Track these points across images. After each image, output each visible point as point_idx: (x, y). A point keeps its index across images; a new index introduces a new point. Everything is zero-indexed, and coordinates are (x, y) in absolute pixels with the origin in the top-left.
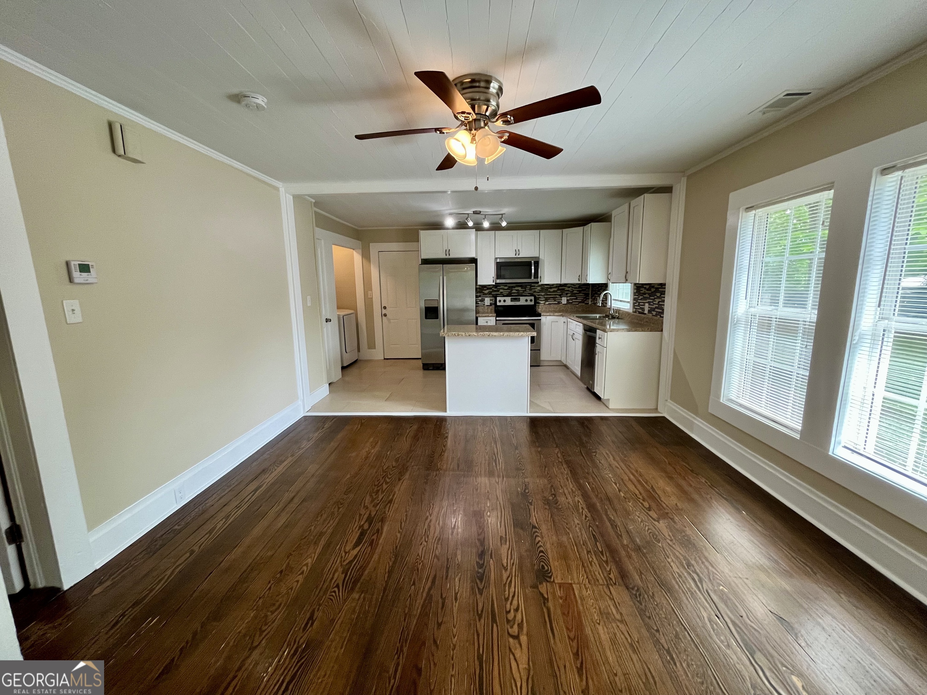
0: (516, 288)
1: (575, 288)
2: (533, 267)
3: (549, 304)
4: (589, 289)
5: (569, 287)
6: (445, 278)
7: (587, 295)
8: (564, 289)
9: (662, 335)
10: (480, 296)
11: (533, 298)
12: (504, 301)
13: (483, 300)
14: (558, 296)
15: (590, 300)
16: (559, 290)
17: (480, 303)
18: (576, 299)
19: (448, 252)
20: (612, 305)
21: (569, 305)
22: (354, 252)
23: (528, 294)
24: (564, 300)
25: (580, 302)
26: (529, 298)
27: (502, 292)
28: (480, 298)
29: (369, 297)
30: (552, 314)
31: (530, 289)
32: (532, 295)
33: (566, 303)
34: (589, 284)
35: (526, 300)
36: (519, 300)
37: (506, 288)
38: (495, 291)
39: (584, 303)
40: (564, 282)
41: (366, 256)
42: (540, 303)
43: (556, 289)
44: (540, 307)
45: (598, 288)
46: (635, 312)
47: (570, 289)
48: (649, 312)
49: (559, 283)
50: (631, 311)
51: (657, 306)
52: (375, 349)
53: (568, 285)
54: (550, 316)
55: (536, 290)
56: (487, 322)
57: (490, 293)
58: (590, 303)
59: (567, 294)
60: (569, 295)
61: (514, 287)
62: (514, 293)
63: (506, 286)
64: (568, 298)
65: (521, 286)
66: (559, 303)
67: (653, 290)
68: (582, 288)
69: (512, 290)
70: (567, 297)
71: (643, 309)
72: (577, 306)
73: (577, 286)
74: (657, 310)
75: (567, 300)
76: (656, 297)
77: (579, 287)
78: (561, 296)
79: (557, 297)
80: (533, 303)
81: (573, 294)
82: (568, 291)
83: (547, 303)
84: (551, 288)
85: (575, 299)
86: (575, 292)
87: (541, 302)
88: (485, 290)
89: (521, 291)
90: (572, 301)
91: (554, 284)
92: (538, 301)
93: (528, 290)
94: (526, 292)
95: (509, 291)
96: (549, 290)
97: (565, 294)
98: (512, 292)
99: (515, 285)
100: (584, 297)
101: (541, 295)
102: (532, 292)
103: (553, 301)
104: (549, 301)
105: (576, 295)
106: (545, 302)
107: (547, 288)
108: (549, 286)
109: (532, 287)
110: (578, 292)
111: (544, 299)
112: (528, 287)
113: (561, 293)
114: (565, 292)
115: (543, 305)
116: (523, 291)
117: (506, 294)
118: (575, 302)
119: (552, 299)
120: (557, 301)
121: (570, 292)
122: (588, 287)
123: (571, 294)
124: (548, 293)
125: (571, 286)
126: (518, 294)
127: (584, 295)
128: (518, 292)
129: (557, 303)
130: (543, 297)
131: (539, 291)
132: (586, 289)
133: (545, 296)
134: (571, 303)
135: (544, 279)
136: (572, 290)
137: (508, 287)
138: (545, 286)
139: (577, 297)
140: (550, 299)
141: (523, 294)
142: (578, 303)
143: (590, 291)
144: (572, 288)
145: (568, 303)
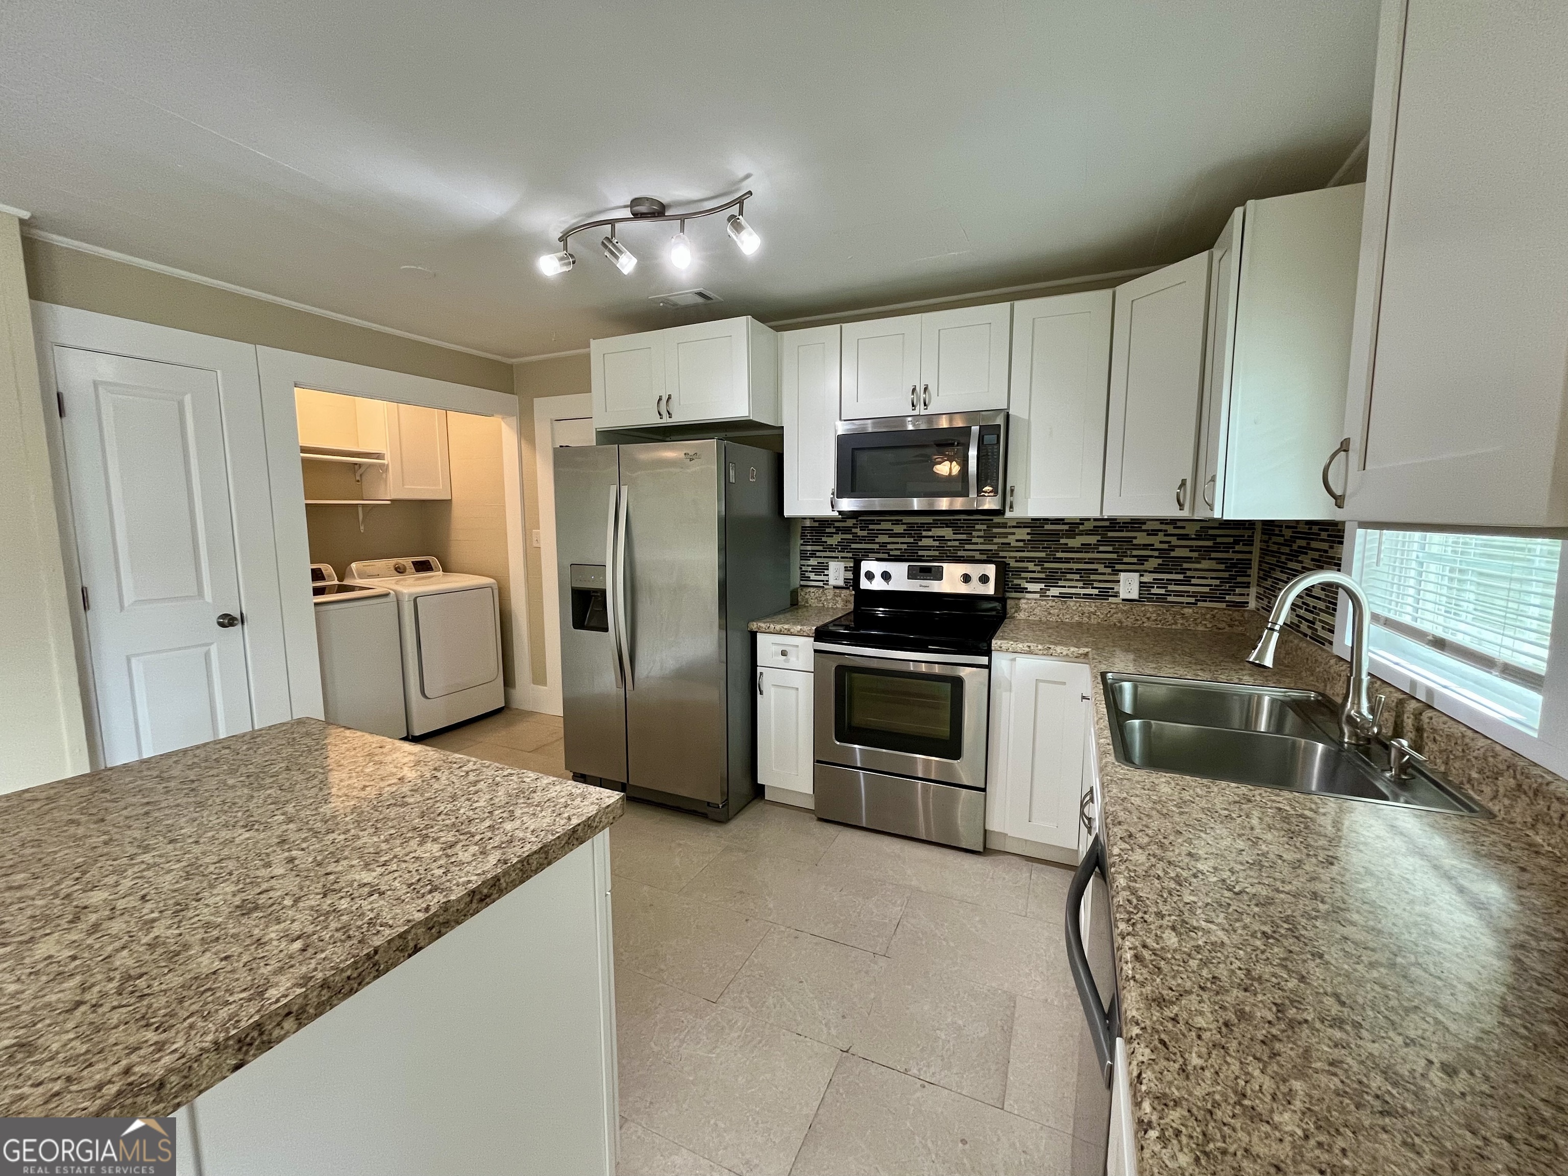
0: (936, 532)
1: (1184, 537)
3: (1063, 596)
4: (1250, 543)
5: (1154, 533)
6: (625, 489)
7: (1237, 568)
8: (1129, 540)
10: (813, 555)
11: (990, 570)
12: (886, 576)
13: (822, 569)
14: (1101, 568)
15: (1253, 591)
16: (1105, 541)
17: (812, 576)
18: (1187, 581)
19: (664, 402)
21: (1150, 607)
22: (503, 424)
23: (977, 556)
24: (1128, 586)
25: (1204, 597)
26: (976, 571)
27: (882, 544)
28: (813, 562)
29: (535, 545)
32: (990, 558)
33: (1135, 595)
34: (1248, 524)
35: (967, 578)
36: (937, 574)
37: (899, 529)
38: (862, 540)
39: (1221, 599)
41: (526, 433)
42: (1024, 590)
43: (1092, 540)
44: (1023, 604)
45: (1288, 543)
47: (1155, 540)
52: (545, 684)
53: (1149, 526)
54: (1030, 652)
55: (1011, 539)
56: (784, 653)
57: (844, 546)
58: (1252, 604)
59: (1142, 559)
60: (1153, 563)
61: (935, 524)
62: (928, 548)
63: (897, 522)
64: (1148, 578)
65: (955, 524)
66: (1105, 594)
69: (921, 537)
70: (1142, 573)
72: (1188, 610)
73: (1191, 530)
75: (1143, 585)
77: (1201, 534)
78: (1115, 566)
79: (1096, 572)
80: (991, 589)
81: (1169, 563)
82: (1146, 547)
83: (1054, 591)
85: (1177, 582)
86: (1177, 553)
87: (1029, 587)
88: (830, 535)
89: (949, 543)
90: (1162, 591)
91: (1088, 520)
92: (1016, 582)
93: (974, 540)
94: (967, 547)
95: (912, 540)
96: (1063, 541)
97: (1135, 560)
98: (920, 544)
99: (929, 519)
100: (1226, 575)
101: (1030, 560)
102: (995, 547)
103: (1080, 584)
104: (1061, 583)
105: (1185, 566)
106: (1042, 586)
107: (1056, 535)
108: (1066, 527)
109: (995, 530)
110: (1195, 554)
111: (1043, 576)
112: (977, 527)
113: (1114, 556)
114: (1135, 553)
115: (1037, 596)
116: (957, 543)
117: (896, 549)
118: (1179, 594)
119: (1077, 577)
120: (1096, 585)
121: (1156, 553)
122: (1247, 533)
123: (1160, 561)
124: (1059, 555)
125: (1164, 527)
126: (937, 553)
127: (1222, 567)
128: (937, 543)
129: (1096, 591)
130: (1039, 568)
131: (1021, 544)
132: (1236, 542)
133: (1047, 565)
134: (1161, 598)
135: (1026, 497)
136: (1165, 546)
137: (905, 527)
138: (1047, 527)
139: (1189, 573)
140: (1069, 576)
141: (960, 553)
142: (1192, 600)
143: (1256, 550)
144: (1167, 535)
145: (1147, 596)
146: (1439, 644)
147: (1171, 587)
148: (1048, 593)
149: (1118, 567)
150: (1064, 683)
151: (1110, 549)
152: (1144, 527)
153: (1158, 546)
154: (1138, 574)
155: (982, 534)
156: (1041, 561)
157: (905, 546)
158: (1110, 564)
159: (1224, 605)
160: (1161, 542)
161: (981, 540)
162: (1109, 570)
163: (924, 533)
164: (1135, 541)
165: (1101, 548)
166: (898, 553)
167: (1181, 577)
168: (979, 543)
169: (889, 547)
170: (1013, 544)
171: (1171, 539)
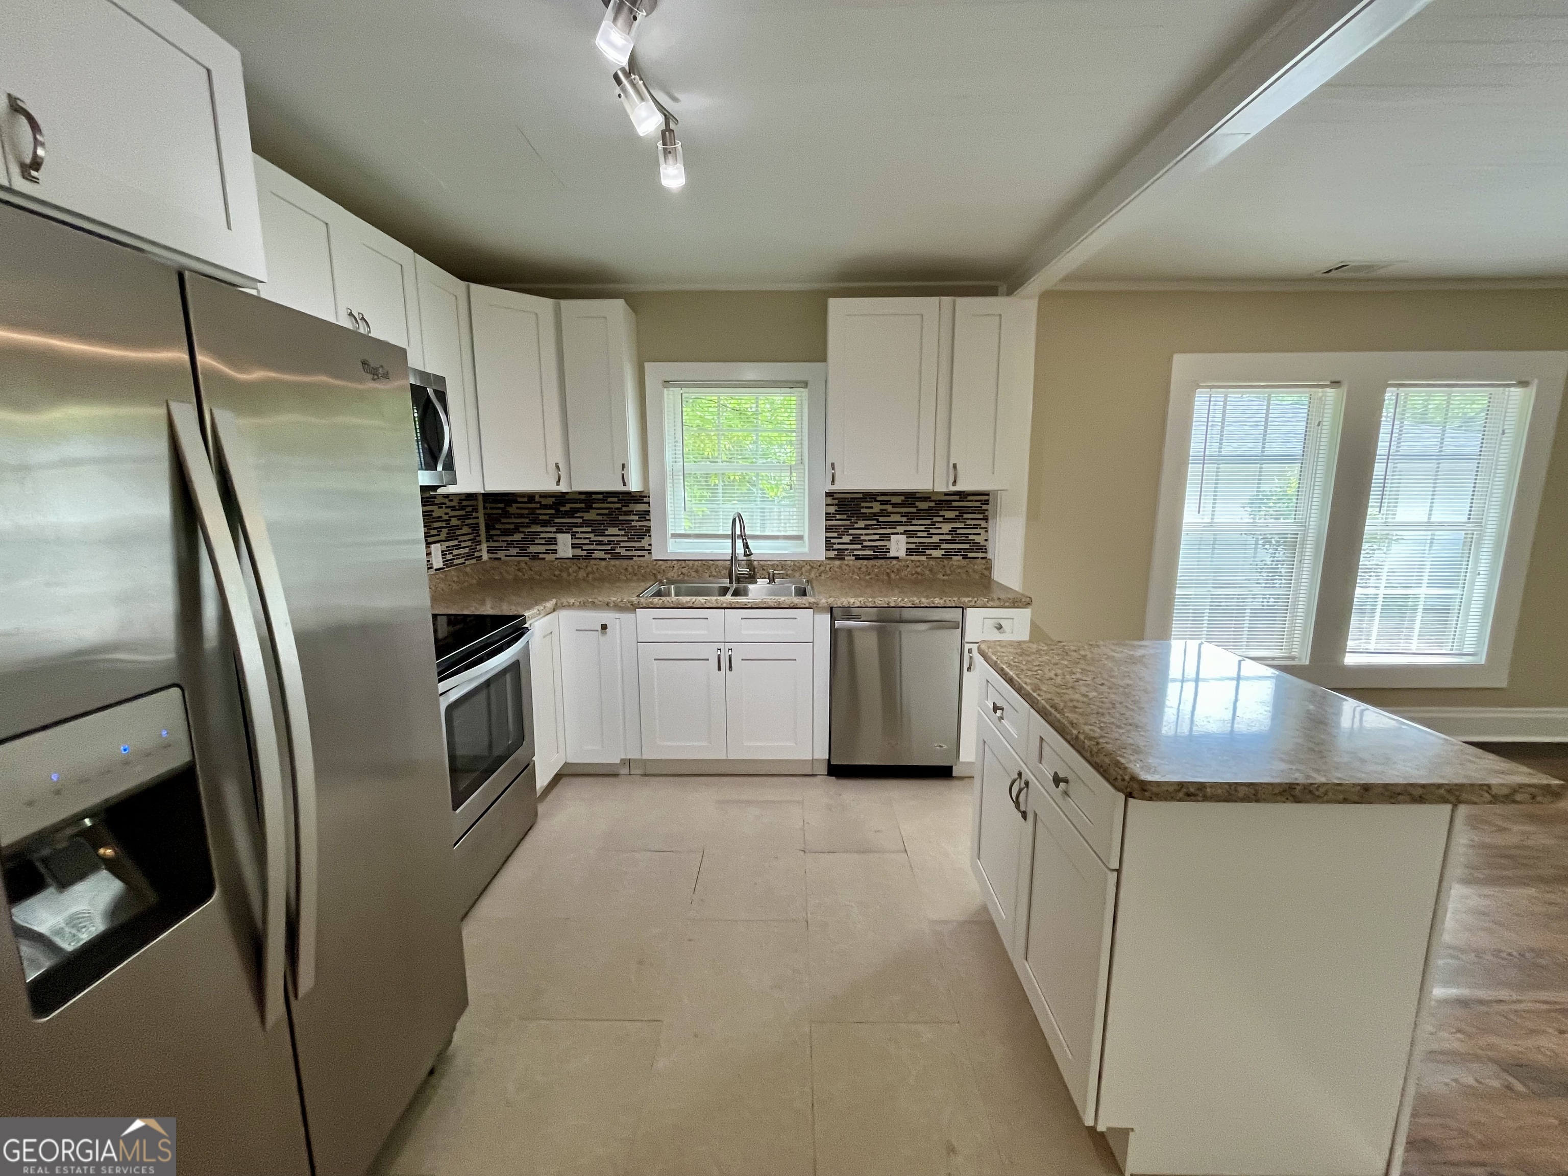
1: (453, 508)
5: (440, 506)
7: (475, 528)
15: (484, 547)
18: (458, 547)
21: (452, 571)
24: (436, 556)
25: (467, 556)
33: (441, 565)
39: (473, 556)
46: (840, 556)
47: (441, 513)
48: (910, 552)
51: (949, 537)
58: (485, 556)
59: (439, 529)
60: (444, 533)
64: (445, 546)
67: (923, 505)
68: (462, 508)
70: (440, 542)
71: (879, 548)
72: (464, 570)
73: (455, 502)
74: (944, 546)
75: (444, 554)
76: (936, 519)
81: (453, 532)
82: (439, 519)
86: (454, 522)
90: (450, 557)
97: (436, 532)
100: (472, 536)
105: (458, 533)
110: (460, 523)
114: (437, 525)
118: (458, 556)
121: (444, 524)
122: (476, 503)
123: (448, 531)
127: (470, 531)
132: (472, 511)
134: (450, 561)
139: (461, 538)
142: (462, 560)
143: (481, 514)
144: (447, 507)
145: (448, 563)
147: (455, 552)
149: (430, 540)
152: (435, 501)
153: (445, 517)
154: (439, 545)
159: (473, 561)
160: (445, 514)
164: (434, 515)
167: (456, 542)
171: (448, 510)
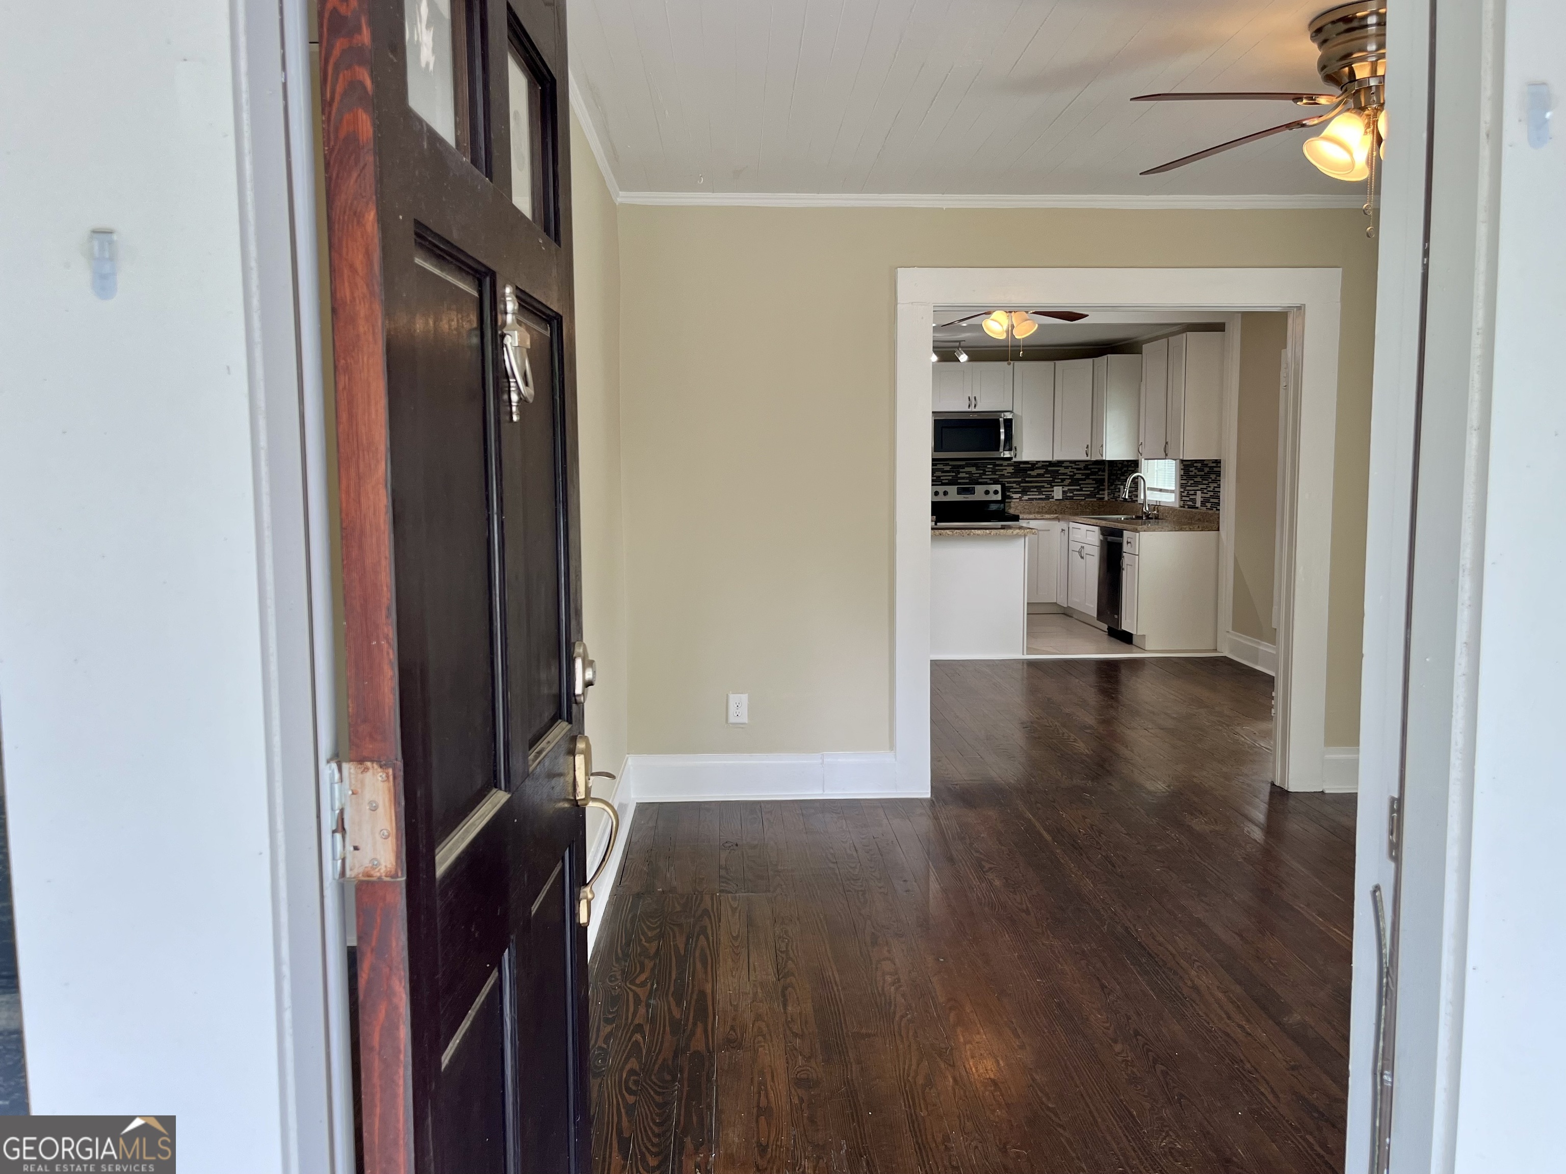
0: (967, 469)
1: (1078, 469)
2: (1002, 430)
3: (1030, 499)
4: (1104, 471)
5: (1067, 467)
7: (1100, 482)
8: (1057, 471)
9: (1219, 535)
11: (998, 487)
12: (945, 493)
14: (1046, 485)
15: (1106, 492)
16: (1047, 472)
18: (1081, 490)
20: (1148, 498)
21: (1067, 502)
23: (988, 481)
24: (1058, 493)
25: (1087, 496)
26: (991, 488)
27: (939, 477)
30: (1038, 516)
31: (994, 472)
32: (996, 482)
33: (1061, 497)
34: (1103, 462)
35: (987, 492)
36: (972, 491)
37: (948, 468)
39: (1094, 497)
40: (1057, 458)
42: (1011, 498)
43: (1042, 471)
44: (1015, 504)
45: (1120, 469)
46: (1183, 506)
47: (1067, 471)
48: (1202, 503)
49: (1050, 459)
50: (1177, 506)
51: (1212, 494)
53: (1066, 464)
54: (1037, 519)
55: (1005, 472)
58: (1106, 499)
59: (1063, 480)
60: (1066, 482)
61: (963, 467)
62: (964, 478)
63: (947, 465)
64: (1066, 489)
65: (977, 466)
66: (1048, 498)
67: (1205, 470)
68: (1090, 469)
69: (959, 473)
70: (1063, 486)
71: (1194, 501)
72: (1082, 503)
73: (1082, 466)
75: (1064, 492)
76: (1209, 480)
77: (1086, 468)
78: (1052, 484)
79: (1043, 487)
80: (999, 497)
81: (1074, 481)
82: (1065, 474)
83: (1026, 498)
84: (1032, 469)
85: (1077, 490)
86: (1077, 476)
87: (1015, 496)
89: (974, 475)
90: (1071, 495)
91: (1039, 462)
92: (1008, 494)
93: (987, 473)
94: (984, 477)
95: (954, 474)
96: (1028, 472)
97: (1060, 481)
98: (959, 476)
99: (963, 463)
100: (1096, 486)
101: (1015, 482)
102: (997, 477)
103: (1037, 493)
104: (1028, 493)
105: (1080, 482)
106: (1020, 495)
107: (1026, 470)
108: (1030, 466)
109: (997, 468)
110: (1084, 477)
111: (1020, 490)
112: (988, 466)
113: (1051, 479)
114: (1060, 477)
115: (1018, 500)
116: (978, 475)
117: (946, 479)
118: (1078, 495)
119: (1035, 490)
120: (1044, 493)
121: (1068, 477)
122: (1102, 467)
123: (1070, 480)
124: (1027, 479)
125: (1071, 465)
126: (968, 481)
127: (1094, 482)
128: (967, 475)
129: (1044, 496)
130: (1018, 486)
131: (1010, 474)
132: (1099, 471)
133: (1022, 485)
134: (1071, 498)
135: (1022, 452)
136: (1072, 474)
137: (950, 467)
138: (1021, 466)
139: (1082, 486)
140: (1032, 490)
141: (980, 480)
142: (1083, 498)
143: (1106, 474)
144: (1072, 468)
145: (1065, 497)
146: (1161, 490)
147: (1075, 493)
148: (1023, 499)
149: (1053, 484)
150: (1049, 530)
151: (1049, 475)
152: (1063, 465)
153: (1069, 473)
154: (1061, 487)
155: (990, 470)
156: (1018, 483)
157: (950, 478)
158: (1050, 483)
159: (1095, 500)
160: (1070, 472)
161: (990, 473)
162: (1049, 486)
163: (961, 470)
164: (1060, 472)
165: (1046, 475)
166: (947, 481)
167: (1079, 488)
168: (989, 475)
169: (942, 478)
170: (1006, 475)
171: (1075, 470)
